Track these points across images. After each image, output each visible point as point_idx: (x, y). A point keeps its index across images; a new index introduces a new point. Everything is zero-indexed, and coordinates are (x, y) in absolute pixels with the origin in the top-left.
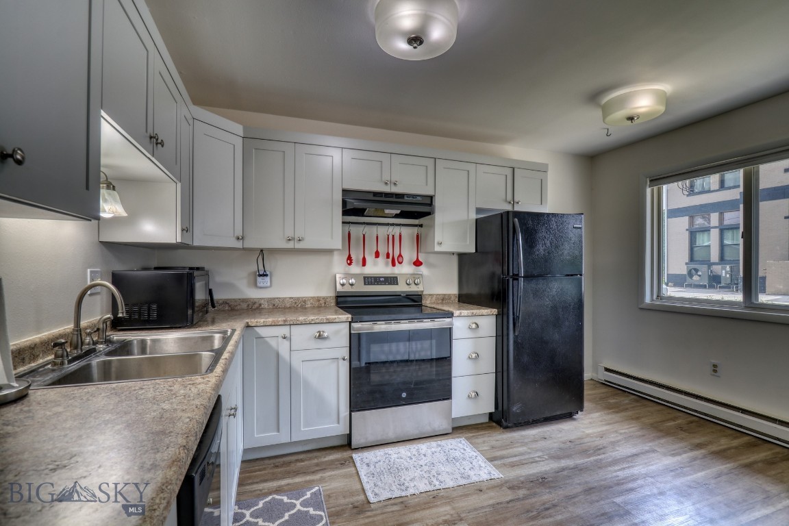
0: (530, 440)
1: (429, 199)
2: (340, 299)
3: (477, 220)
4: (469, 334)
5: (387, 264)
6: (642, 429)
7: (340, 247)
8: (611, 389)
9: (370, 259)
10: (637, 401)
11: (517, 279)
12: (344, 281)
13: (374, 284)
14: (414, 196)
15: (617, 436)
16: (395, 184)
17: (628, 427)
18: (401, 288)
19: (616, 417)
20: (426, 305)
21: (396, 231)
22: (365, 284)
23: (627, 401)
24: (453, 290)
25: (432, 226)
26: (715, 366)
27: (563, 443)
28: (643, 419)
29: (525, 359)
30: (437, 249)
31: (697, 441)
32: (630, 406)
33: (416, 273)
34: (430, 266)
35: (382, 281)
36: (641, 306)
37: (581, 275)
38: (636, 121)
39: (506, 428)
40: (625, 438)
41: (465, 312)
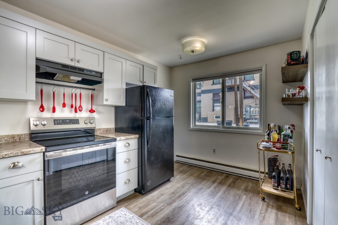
0: (156, 198)
1: (100, 74)
2: (33, 135)
3: (126, 89)
4: (125, 149)
5: (71, 111)
6: (195, 179)
7: (34, 99)
8: (179, 164)
9: (58, 108)
10: (189, 167)
11: (149, 119)
12: (38, 123)
13: (62, 124)
14: (91, 71)
15: (188, 185)
16: (78, 61)
17: (190, 180)
18: (81, 126)
19: (185, 176)
20: (97, 135)
21: (78, 91)
22: (55, 124)
23: (186, 168)
24: (112, 126)
25: (102, 90)
26: (214, 150)
27: (170, 195)
28: (194, 175)
29: (152, 158)
30: (105, 103)
31: (213, 180)
32: (188, 170)
33: (90, 117)
34: (99, 113)
35: (68, 122)
36: (190, 129)
37: (173, 117)
38: (195, 53)
39: (143, 194)
40: (191, 185)
41: (123, 138)
